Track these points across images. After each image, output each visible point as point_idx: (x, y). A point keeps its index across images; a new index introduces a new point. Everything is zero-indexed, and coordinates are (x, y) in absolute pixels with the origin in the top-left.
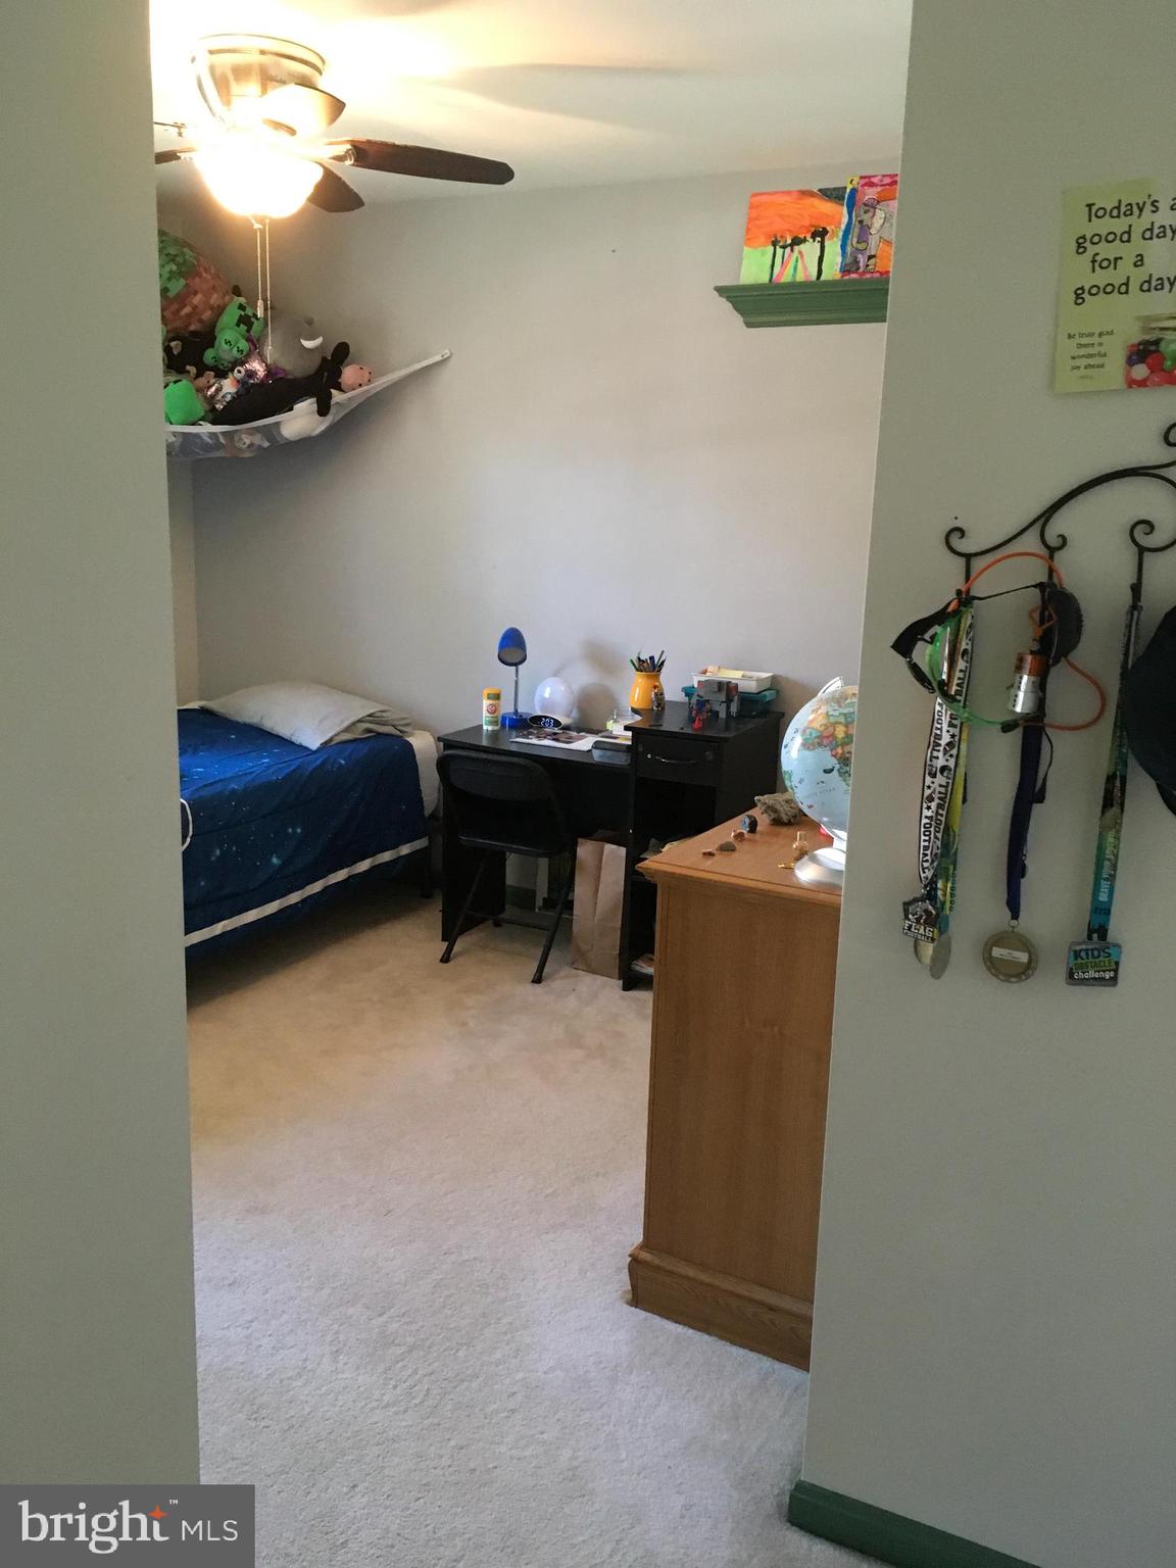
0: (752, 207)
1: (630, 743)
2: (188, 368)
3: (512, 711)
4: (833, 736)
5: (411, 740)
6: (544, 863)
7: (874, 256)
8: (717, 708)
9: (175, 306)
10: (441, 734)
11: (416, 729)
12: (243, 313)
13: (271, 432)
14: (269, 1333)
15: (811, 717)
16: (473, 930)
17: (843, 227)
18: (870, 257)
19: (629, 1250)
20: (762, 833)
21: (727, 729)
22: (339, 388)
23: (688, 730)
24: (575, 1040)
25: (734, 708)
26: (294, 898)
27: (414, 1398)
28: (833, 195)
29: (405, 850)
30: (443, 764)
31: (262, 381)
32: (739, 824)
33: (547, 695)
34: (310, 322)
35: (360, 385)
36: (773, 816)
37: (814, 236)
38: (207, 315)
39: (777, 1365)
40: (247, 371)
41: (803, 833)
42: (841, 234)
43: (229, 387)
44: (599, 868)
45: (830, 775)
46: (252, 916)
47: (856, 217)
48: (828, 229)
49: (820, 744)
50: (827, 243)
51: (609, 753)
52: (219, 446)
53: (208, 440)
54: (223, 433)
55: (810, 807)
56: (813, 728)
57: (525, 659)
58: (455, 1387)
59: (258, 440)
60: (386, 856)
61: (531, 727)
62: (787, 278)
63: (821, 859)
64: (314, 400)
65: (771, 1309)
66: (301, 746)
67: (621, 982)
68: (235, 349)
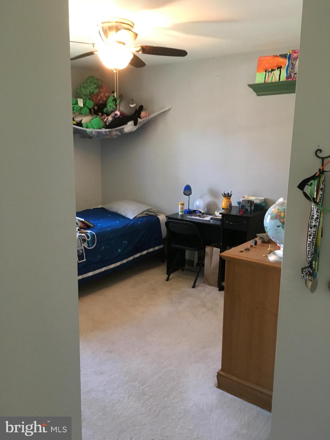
0: (259, 61)
1: (221, 218)
2: (99, 113)
3: (188, 208)
4: (280, 216)
5: (158, 217)
6: (196, 253)
7: (296, 73)
8: (247, 208)
9: (96, 97)
10: (167, 215)
11: (160, 214)
12: (114, 98)
13: (121, 131)
14: (110, 389)
15: (273, 210)
16: (175, 272)
17: (287, 65)
18: (295, 74)
19: (217, 371)
20: (259, 245)
21: (251, 214)
22: (140, 118)
23: (238, 214)
24: (204, 305)
25: (253, 208)
26: (125, 261)
27: (151, 412)
28: (284, 56)
29: (157, 248)
30: (167, 224)
31: (119, 116)
32: (251, 243)
33: (198, 204)
34: (133, 100)
35: (146, 117)
36: (262, 240)
37: (278, 69)
38: (104, 99)
39: (262, 410)
40: (115, 114)
41: (271, 245)
42: (286, 68)
43: (110, 118)
44: (212, 254)
45: (279, 227)
46: (112, 266)
47: (291, 62)
48: (282, 66)
49: (276, 218)
50: (282, 70)
51: (215, 221)
52: (107, 135)
53: (105, 133)
54: (108, 131)
55: (273, 237)
56: (274, 213)
57: (191, 193)
58: (163, 410)
59: (118, 133)
60: (151, 250)
61: (193, 213)
62: (270, 81)
63: (277, 253)
64: (133, 121)
65: (261, 392)
66: (128, 218)
67: (218, 288)
68: (112, 108)
